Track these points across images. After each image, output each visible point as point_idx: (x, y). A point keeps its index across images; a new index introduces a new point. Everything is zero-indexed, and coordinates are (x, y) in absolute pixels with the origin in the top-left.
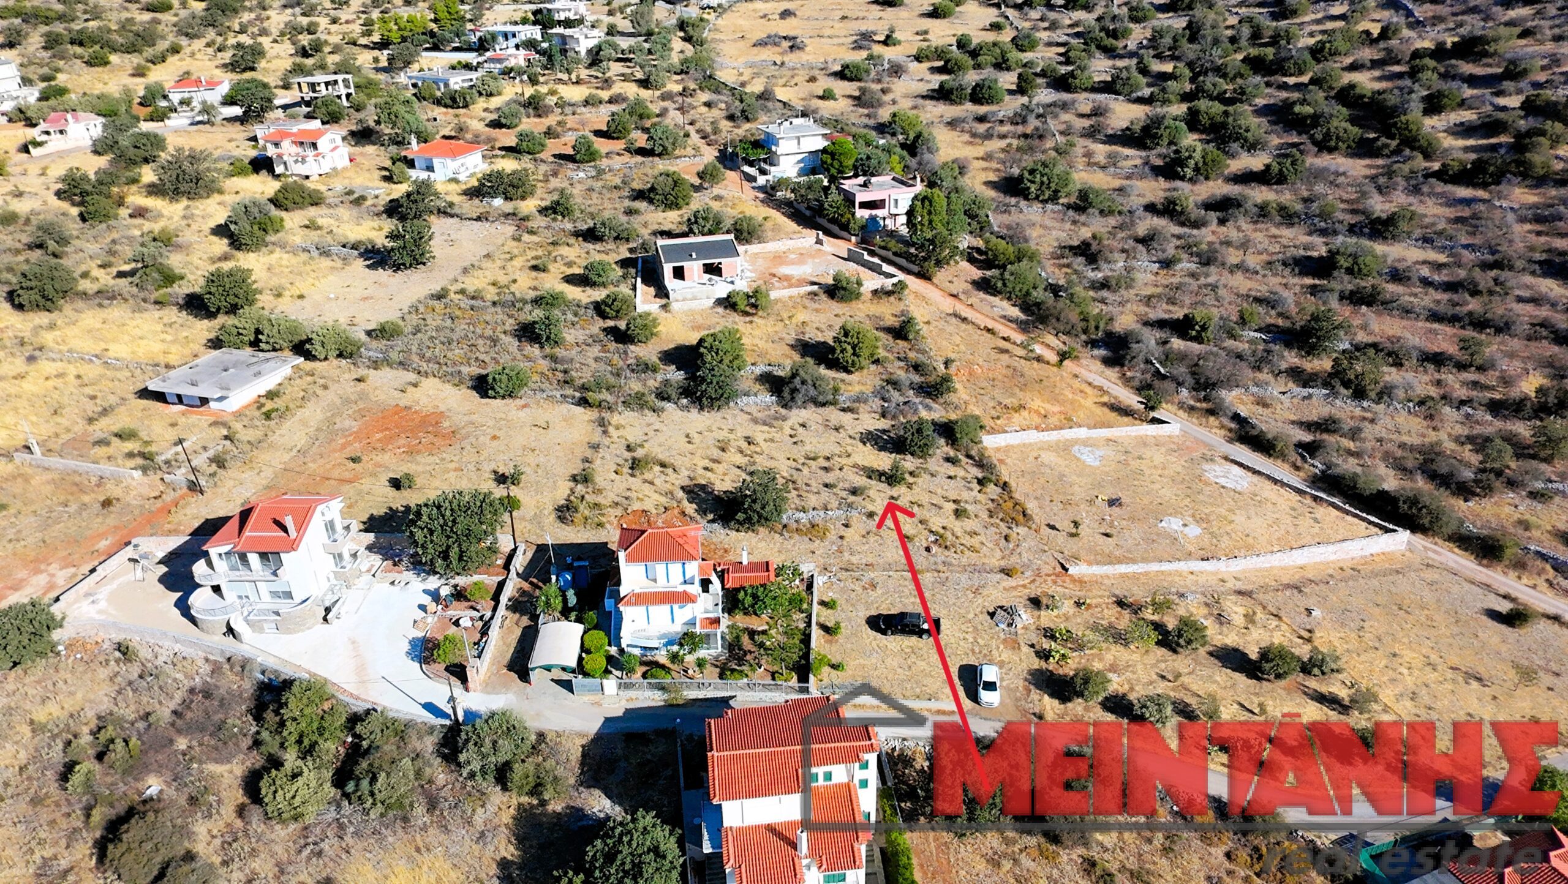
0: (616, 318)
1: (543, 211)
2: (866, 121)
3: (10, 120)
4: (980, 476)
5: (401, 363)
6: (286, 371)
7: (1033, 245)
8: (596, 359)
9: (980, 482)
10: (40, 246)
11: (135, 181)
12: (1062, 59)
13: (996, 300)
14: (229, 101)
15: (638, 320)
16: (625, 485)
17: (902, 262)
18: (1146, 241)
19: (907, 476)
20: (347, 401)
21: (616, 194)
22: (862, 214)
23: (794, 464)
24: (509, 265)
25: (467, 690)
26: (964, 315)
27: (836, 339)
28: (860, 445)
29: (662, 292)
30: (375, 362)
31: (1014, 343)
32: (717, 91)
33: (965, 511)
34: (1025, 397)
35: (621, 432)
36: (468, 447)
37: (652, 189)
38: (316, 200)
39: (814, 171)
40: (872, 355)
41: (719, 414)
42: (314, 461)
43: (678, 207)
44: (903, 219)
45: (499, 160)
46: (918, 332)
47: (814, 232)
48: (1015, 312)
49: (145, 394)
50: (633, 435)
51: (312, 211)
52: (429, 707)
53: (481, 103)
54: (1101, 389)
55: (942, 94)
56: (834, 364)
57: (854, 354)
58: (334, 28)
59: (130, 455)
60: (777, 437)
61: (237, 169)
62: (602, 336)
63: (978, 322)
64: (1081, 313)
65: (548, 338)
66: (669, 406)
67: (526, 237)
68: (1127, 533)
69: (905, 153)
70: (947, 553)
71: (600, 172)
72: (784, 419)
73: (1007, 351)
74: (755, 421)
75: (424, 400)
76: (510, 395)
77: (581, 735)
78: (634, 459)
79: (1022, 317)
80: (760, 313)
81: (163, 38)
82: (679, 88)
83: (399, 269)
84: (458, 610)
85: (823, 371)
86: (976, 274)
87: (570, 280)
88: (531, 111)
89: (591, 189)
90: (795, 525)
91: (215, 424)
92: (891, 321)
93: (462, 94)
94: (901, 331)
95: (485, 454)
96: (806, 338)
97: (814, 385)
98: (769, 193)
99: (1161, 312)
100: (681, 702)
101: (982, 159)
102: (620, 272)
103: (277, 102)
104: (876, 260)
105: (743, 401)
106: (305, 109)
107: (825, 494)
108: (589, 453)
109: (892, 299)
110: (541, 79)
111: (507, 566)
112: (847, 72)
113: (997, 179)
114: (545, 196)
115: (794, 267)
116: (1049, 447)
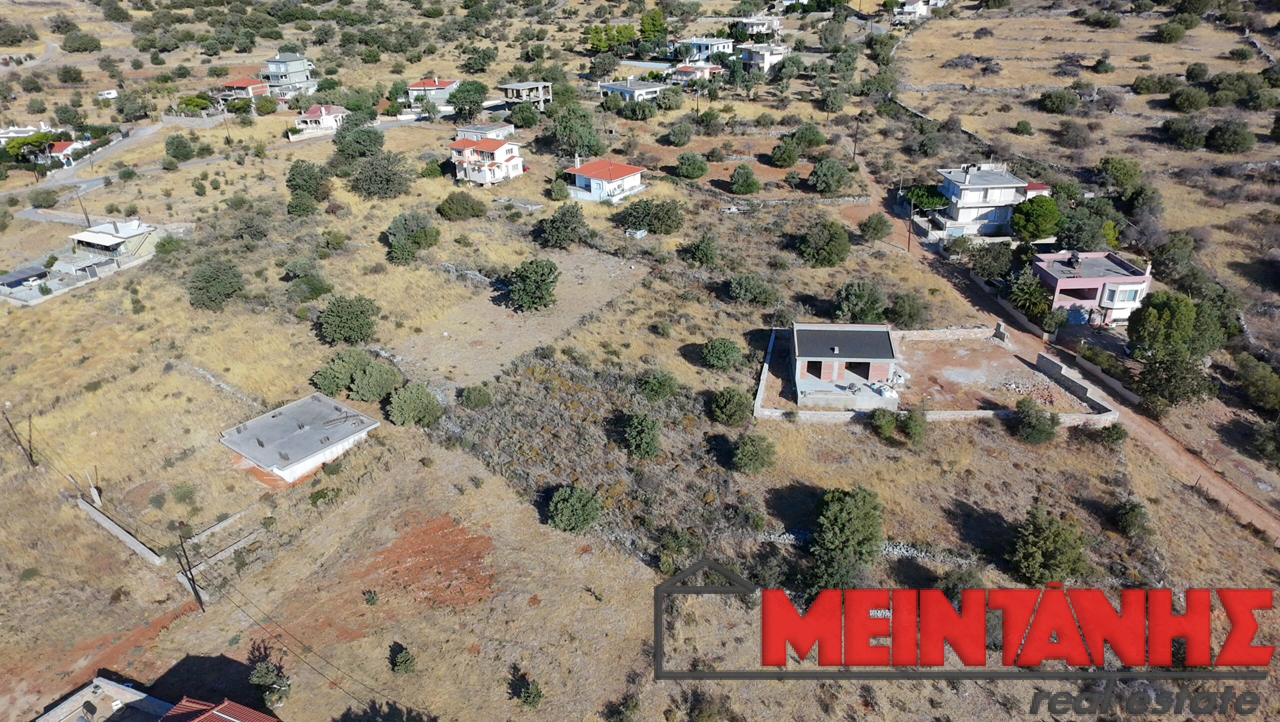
0: (726, 424)
1: (683, 252)
2: (1067, 164)
5: (474, 447)
8: (689, 488)
10: (242, 237)
11: (346, 174)
14: (450, 101)
15: (749, 447)
17: (1117, 385)
20: (400, 494)
21: (764, 239)
22: (1063, 305)
24: (628, 320)
26: (1214, 493)
27: (1018, 525)
29: (790, 392)
30: (450, 439)
32: (896, 117)
36: (500, 610)
37: (805, 239)
39: (998, 232)
42: (329, 587)
43: (831, 264)
44: (1123, 321)
45: (658, 182)
46: (1141, 521)
47: (994, 319)
50: (706, 641)
51: (470, 224)
53: (659, 117)
55: (1167, 136)
56: (1012, 569)
57: (1044, 566)
58: (560, 35)
59: (172, 525)
61: (430, 172)
62: (703, 447)
67: (658, 285)
69: (1120, 215)
71: (754, 208)
75: (478, 513)
78: (696, 697)
80: (910, 444)
81: (426, 40)
82: (856, 111)
83: (519, 308)
87: (689, 352)
88: (702, 128)
89: (739, 229)
92: (1096, 490)
93: (642, 106)
94: (1115, 515)
95: (514, 629)
96: (971, 501)
98: (941, 256)
101: (1225, 228)
102: (746, 350)
103: (486, 104)
104: (1077, 376)
106: (507, 113)
108: (640, 665)
109: (1100, 449)
110: (721, 94)
112: (1048, 102)
113: (1248, 261)
114: (691, 232)
115: (963, 370)
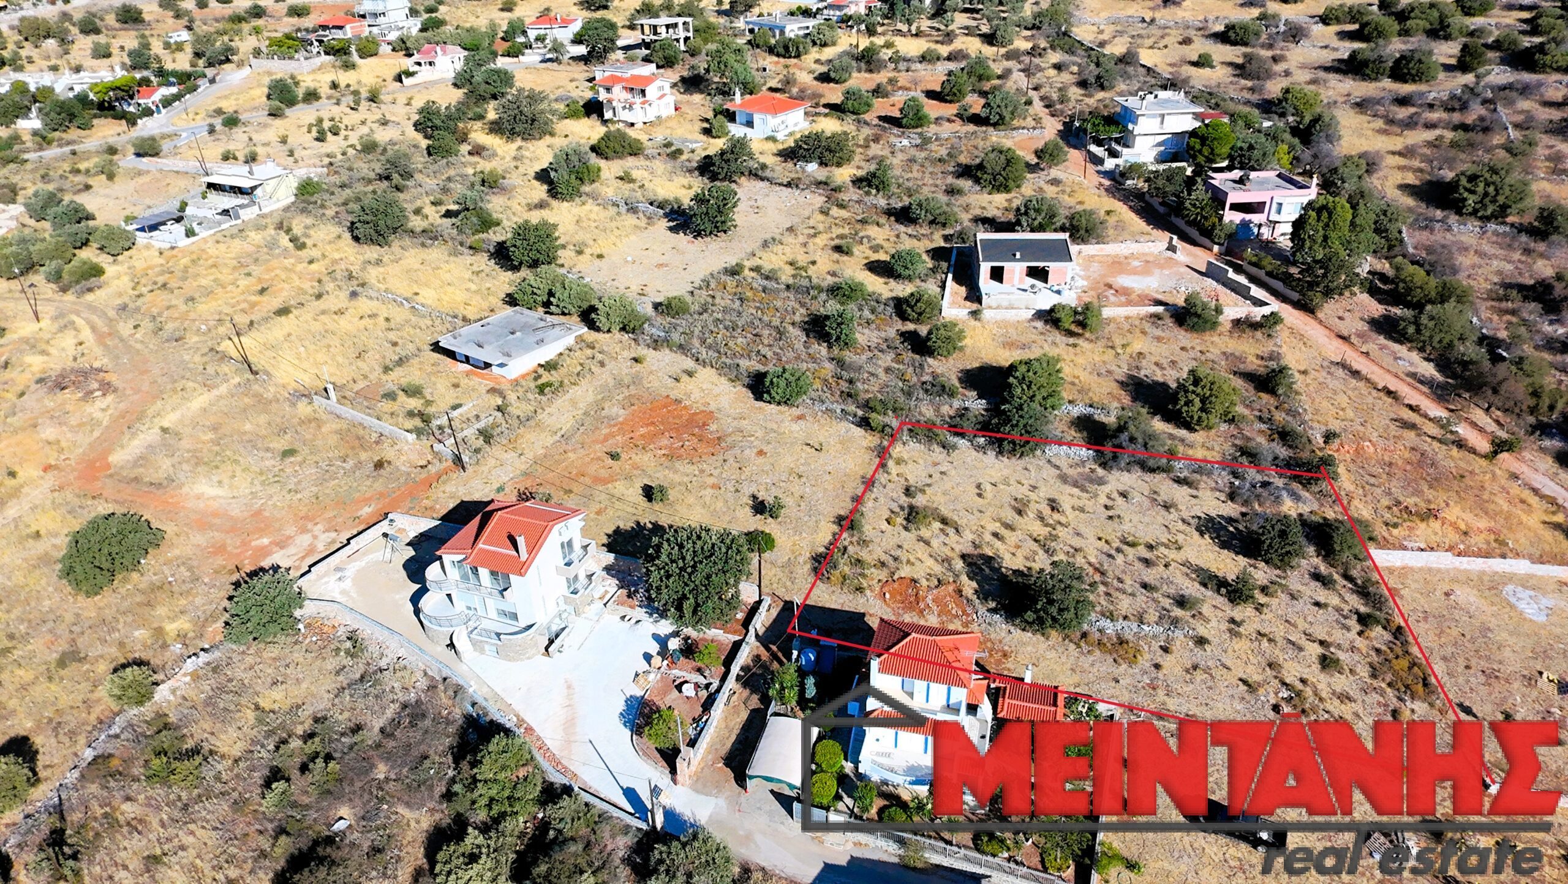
0: (917, 321)
1: (858, 182)
2: (1247, 95)
3: (394, 50)
4: (1363, 609)
5: (681, 346)
6: (570, 340)
7: (1462, 279)
8: (888, 370)
9: (1364, 620)
10: (388, 178)
11: (480, 117)
12: (1525, 27)
13: (1401, 350)
14: (577, 40)
15: (942, 331)
16: (896, 541)
17: (1278, 285)
19: (1257, 594)
20: (620, 384)
21: (939, 168)
22: (1231, 218)
23: (1106, 548)
24: (811, 243)
25: (675, 781)
26: (1356, 366)
27: (1181, 385)
28: (1196, 534)
29: (975, 295)
30: (656, 341)
31: (1426, 416)
32: (1070, 51)
33: (1336, 660)
34: (1437, 498)
35: (902, 469)
36: (731, 460)
37: (981, 167)
38: (634, 150)
39: (1175, 158)
40: (1226, 413)
41: (1020, 465)
42: (574, 450)
43: (1007, 190)
44: (1289, 229)
45: (822, 119)
46: (1290, 385)
47: (1168, 235)
48: (1429, 370)
49: (436, 347)
50: (915, 474)
51: (630, 162)
52: (630, 794)
53: (814, 54)
54: (1552, 501)
55: (1352, 67)
56: (1174, 418)
59: (411, 414)
60: (1089, 505)
61: (571, 114)
62: (898, 341)
63: (1374, 377)
64: (1531, 385)
65: (838, 338)
66: (962, 443)
67: (835, 211)
69: (1296, 141)
71: (926, 141)
72: (1101, 482)
73: (1412, 426)
74: (1064, 478)
75: (696, 395)
76: (786, 402)
78: (912, 508)
79: (1439, 377)
80: (1087, 335)
82: (1028, 45)
83: (699, 235)
84: (683, 671)
85: (1158, 425)
86: (1377, 309)
87: (876, 268)
88: (863, 65)
89: (912, 160)
90: (1097, 635)
91: (492, 391)
92: (1253, 364)
93: (795, 42)
94: (1268, 382)
95: (747, 472)
96: (1142, 374)
97: (1145, 445)
98: (1117, 182)
100: (919, 865)
101: (1400, 154)
102: (930, 264)
103: (620, 43)
104: (1242, 279)
105: (1052, 450)
106: (645, 52)
107: (1142, 597)
108: (861, 491)
109: (1259, 334)
110: (880, 29)
111: (747, 623)
112: (1231, 34)
113: (1417, 183)
114: (863, 164)
115: (1136, 277)
116: (1467, 579)
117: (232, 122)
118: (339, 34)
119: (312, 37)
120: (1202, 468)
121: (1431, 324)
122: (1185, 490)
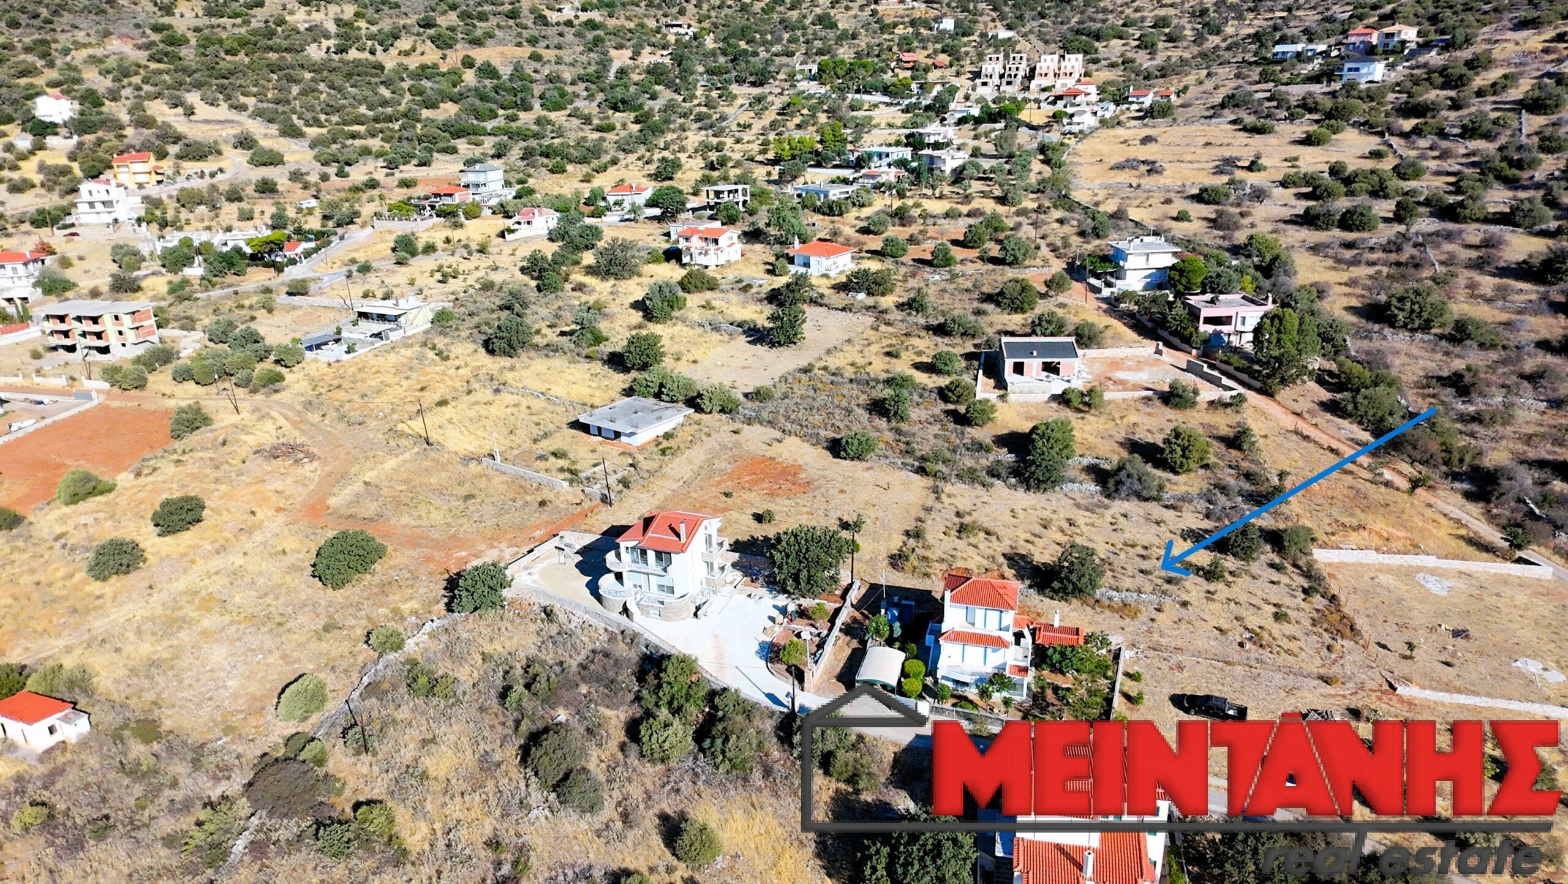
0: (957, 402)
1: (900, 306)
2: (1220, 242)
3: (494, 213)
4: (1306, 586)
5: (769, 422)
6: (679, 419)
7: (1394, 372)
8: (936, 436)
9: (1305, 591)
10: (508, 308)
11: (577, 263)
12: (1451, 188)
13: (1344, 423)
14: (652, 203)
15: (977, 406)
16: (952, 545)
17: (1244, 377)
18: (1533, 378)
19: (1226, 574)
20: (724, 447)
21: (966, 296)
22: (1205, 328)
23: (1112, 549)
24: (866, 350)
25: (803, 690)
26: (1305, 433)
27: (1166, 441)
28: (1181, 540)
29: (1001, 384)
30: (749, 419)
31: (1361, 466)
32: (1070, 210)
33: (1286, 615)
34: (1368, 519)
35: (952, 500)
36: (819, 496)
37: (1001, 293)
38: (712, 286)
39: (1160, 287)
40: (1202, 459)
41: (1044, 497)
42: (696, 491)
43: (1023, 311)
44: (1250, 337)
45: (866, 261)
46: (1253, 443)
48: (1364, 436)
49: (577, 425)
50: (963, 504)
51: (708, 295)
52: (771, 697)
53: (854, 212)
54: (1458, 521)
55: (1308, 220)
56: (1161, 464)
57: (1183, 456)
58: (738, 147)
59: (562, 470)
60: (1098, 522)
61: (654, 258)
62: (942, 416)
63: (1322, 442)
64: (1443, 444)
65: (896, 413)
66: (998, 483)
67: (883, 328)
68: (1472, 667)
69: (1259, 274)
70: (1261, 651)
71: (954, 276)
72: (1107, 507)
73: (1351, 473)
74: (1078, 506)
75: (786, 455)
76: (859, 457)
77: (895, 744)
78: (962, 525)
79: (1374, 442)
80: (1093, 411)
81: (606, 152)
82: (1035, 205)
83: (774, 346)
84: (800, 625)
85: (1149, 467)
86: (1325, 395)
87: (918, 366)
88: (897, 220)
89: (944, 291)
90: (1107, 602)
91: (623, 453)
92: (1225, 431)
93: (839, 204)
94: (1236, 441)
95: (833, 503)
96: (1136, 438)
97: (1139, 480)
98: (1113, 305)
99: (1545, 451)
100: (984, 733)
101: (1346, 284)
102: (963, 364)
103: (688, 206)
104: (1216, 373)
105: (1068, 487)
106: (709, 212)
107: (1140, 578)
108: (922, 514)
109: (1229, 410)
110: (908, 194)
111: (843, 597)
112: (1205, 195)
113: (1360, 305)
114: (903, 293)
115: (1130, 373)
116: (1389, 570)
117: (365, 269)
118: (448, 201)
119: (426, 203)
120: (1185, 499)
121: (1365, 402)
122: (1171, 512)
